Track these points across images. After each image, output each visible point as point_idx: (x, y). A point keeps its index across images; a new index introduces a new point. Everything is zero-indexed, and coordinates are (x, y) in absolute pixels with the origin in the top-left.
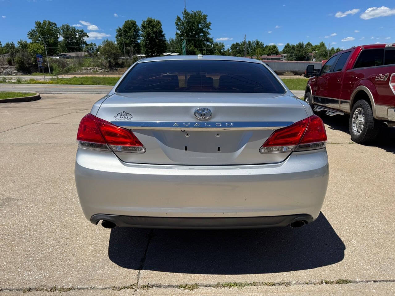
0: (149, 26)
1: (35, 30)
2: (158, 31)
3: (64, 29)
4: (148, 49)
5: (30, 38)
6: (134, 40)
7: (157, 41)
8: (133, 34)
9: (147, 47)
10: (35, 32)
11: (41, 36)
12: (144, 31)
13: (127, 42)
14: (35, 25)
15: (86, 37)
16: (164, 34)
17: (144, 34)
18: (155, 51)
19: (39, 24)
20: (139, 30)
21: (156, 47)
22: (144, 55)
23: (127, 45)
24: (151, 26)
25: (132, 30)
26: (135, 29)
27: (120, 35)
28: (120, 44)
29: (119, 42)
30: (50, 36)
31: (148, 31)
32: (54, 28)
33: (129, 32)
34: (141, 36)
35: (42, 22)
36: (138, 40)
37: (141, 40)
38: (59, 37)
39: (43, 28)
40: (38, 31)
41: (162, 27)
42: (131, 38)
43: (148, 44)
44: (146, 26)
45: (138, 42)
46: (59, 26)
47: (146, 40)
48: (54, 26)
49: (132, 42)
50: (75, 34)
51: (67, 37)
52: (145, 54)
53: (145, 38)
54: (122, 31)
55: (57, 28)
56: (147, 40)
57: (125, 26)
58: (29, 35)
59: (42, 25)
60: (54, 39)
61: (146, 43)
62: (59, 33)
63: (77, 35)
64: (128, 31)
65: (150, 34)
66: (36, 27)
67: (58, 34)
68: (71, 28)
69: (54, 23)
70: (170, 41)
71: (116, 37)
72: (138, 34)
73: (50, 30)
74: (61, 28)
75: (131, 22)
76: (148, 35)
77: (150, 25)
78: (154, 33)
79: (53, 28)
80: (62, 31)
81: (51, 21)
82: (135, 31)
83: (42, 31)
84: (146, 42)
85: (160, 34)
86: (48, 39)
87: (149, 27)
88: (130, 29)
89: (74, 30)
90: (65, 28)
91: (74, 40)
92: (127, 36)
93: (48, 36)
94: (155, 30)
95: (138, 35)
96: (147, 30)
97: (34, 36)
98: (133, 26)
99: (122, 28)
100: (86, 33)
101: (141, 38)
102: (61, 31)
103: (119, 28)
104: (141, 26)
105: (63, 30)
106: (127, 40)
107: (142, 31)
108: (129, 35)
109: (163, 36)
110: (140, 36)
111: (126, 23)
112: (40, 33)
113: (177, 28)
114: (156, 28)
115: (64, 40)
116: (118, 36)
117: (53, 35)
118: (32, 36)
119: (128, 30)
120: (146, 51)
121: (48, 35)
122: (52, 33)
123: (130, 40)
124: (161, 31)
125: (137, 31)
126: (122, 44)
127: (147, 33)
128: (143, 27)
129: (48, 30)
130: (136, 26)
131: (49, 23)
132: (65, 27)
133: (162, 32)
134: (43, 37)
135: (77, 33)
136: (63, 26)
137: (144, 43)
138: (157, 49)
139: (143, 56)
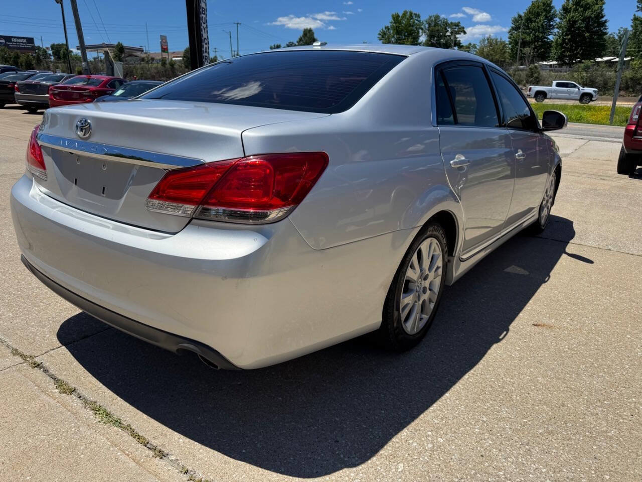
0: (576, 7)
1: (390, 27)
2: (593, 16)
3: (430, 22)
4: (564, 52)
5: (380, 40)
6: (541, 35)
7: (587, 34)
8: (542, 25)
9: (564, 47)
10: (389, 29)
11: (395, 36)
12: (565, 18)
13: (528, 39)
14: (391, 20)
15: (462, 34)
16: (606, 22)
17: (564, 23)
18: (578, 53)
19: (396, 18)
20: (555, 16)
21: (582, 47)
22: (555, 63)
23: (525, 44)
24: (581, 7)
25: (542, 18)
26: (548, 15)
27: (516, 28)
28: (514, 42)
29: (513, 40)
30: (408, 34)
31: (573, 17)
32: (416, 22)
33: (535, 21)
34: (557, 28)
35: (401, 15)
36: (549, 35)
37: (555, 35)
38: (420, 36)
39: (400, 23)
40: (392, 27)
41: (604, 6)
42: (535, 32)
43: (567, 41)
44: (571, 8)
45: (548, 39)
46: (424, 18)
47: (564, 34)
48: (416, 19)
49: (536, 39)
50: (446, 29)
51: (433, 35)
52: (556, 61)
53: (563, 30)
54: (522, 20)
55: (419, 21)
56: (567, 35)
57: (529, 11)
58: (380, 35)
59: (400, 18)
60: (412, 40)
61: (564, 40)
62: (422, 29)
63: (448, 31)
64: (533, 19)
65: (575, 22)
66: (391, 23)
67: (420, 31)
68: (441, 21)
69: (417, 14)
70: (619, 33)
71: (510, 32)
72: (552, 23)
73: (410, 25)
74: (426, 21)
75: (544, 3)
76: (572, 24)
77: (579, 5)
78: (586, 20)
79: (414, 22)
80: (427, 26)
81: (414, 12)
82: (546, 17)
83: (399, 27)
84: (565, 37)
85: (598, 21)
86: (404, 39)
87: (577, 10)
88: (538, 15)
89: (446, 24)
90: (432, 21)
91: (442, 40)
92: (529, 29)
93: (405, 35)
94: (588, 13)
95: (552, 25)
96: (572, 14)
97: (387, 36)
98: (545, 10)
99: (523, 15)
100: (463, 28)
101: (556, 30)
102: (425, 27)
103: (518, 15)
104: (561, 8)
105: (430, 24)
106: (528, 35)
107: (561, 19)
108: (534, 27)
109: (603, 24)
110: (554, 28)
111: (533, 4)
112: (396, 31)
113: (638, 7)
114: (590, 10)
115: (427, 40)
116: (513, 29)
117: (413, 33)
118: (384, 36)
119: (534, 17)
120: (559, 54)
121: (405, 33)
122: (412, 30)
123: (534, 35)
124: (600, 15)
125: (550, 18)
126: (517, 43)
127: (569, 20)
128: (566, 9)
129: (406, 25)
130: (552, 8)
131: (411, 13)
132: (433, 19)
133: (603, 17)
134: (398, 36)
135: (449, 28)
136: (431, 17)
137: (559, 40)
138: (583, 50)
139: (554, 65)
